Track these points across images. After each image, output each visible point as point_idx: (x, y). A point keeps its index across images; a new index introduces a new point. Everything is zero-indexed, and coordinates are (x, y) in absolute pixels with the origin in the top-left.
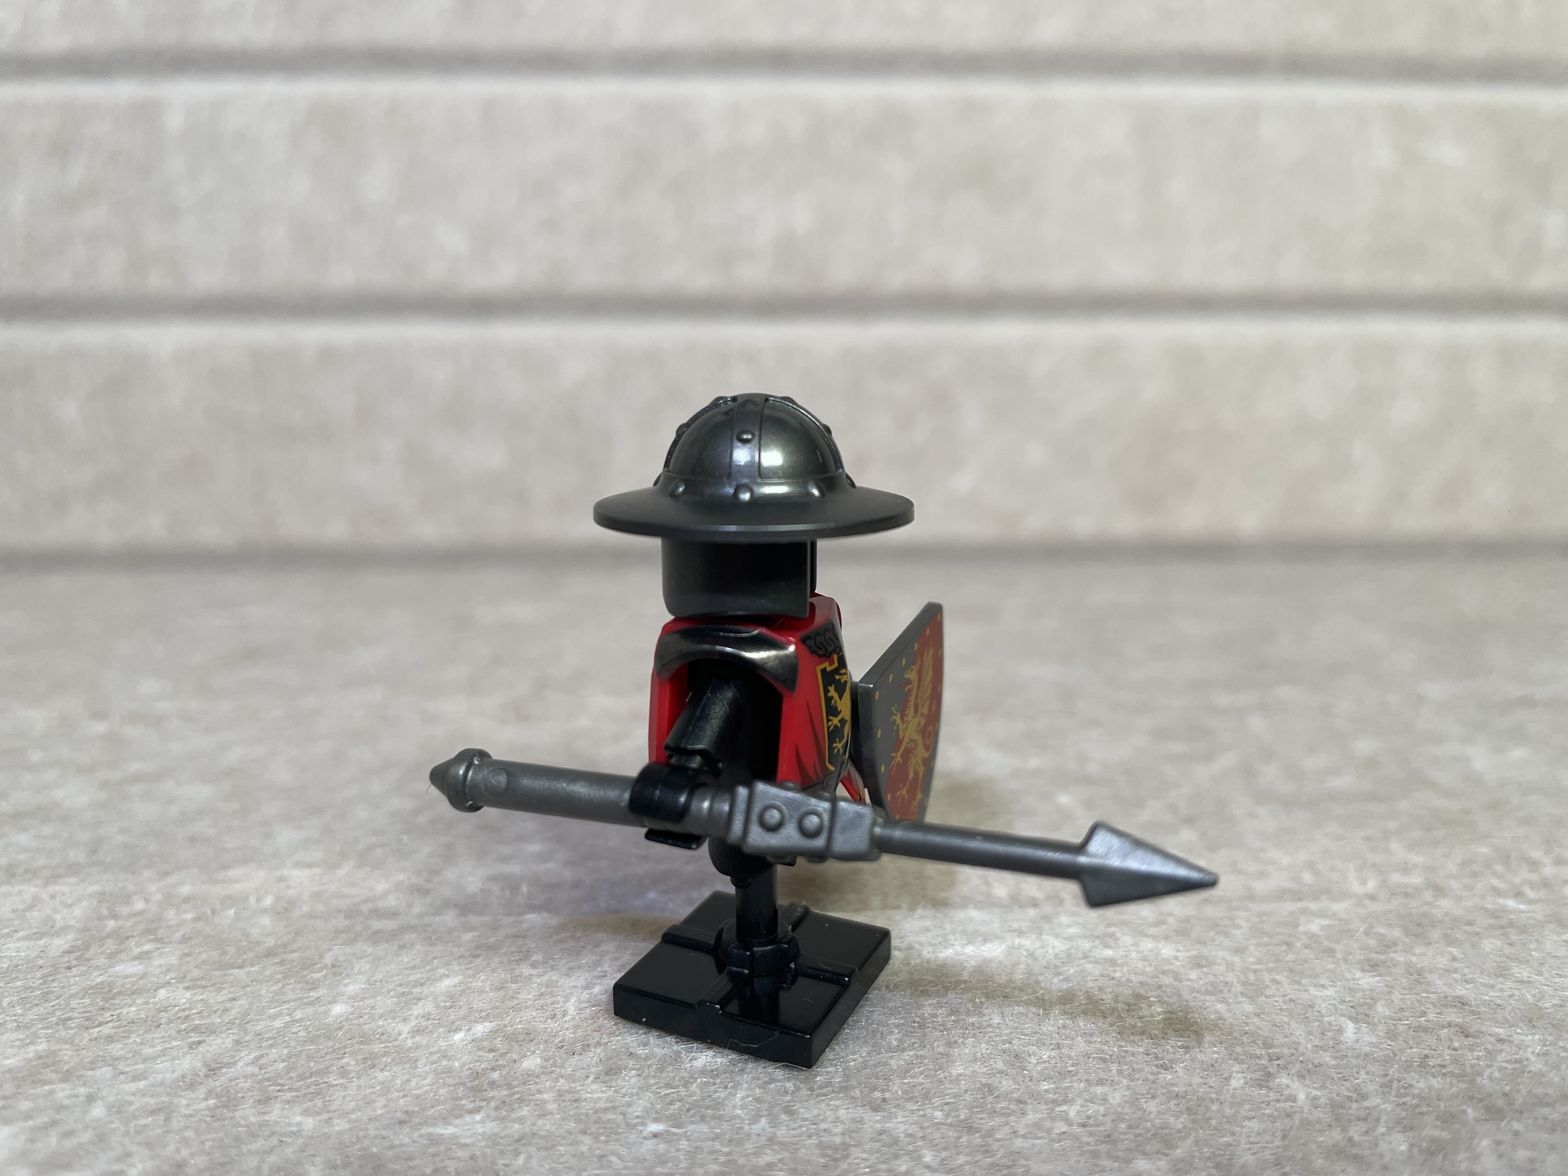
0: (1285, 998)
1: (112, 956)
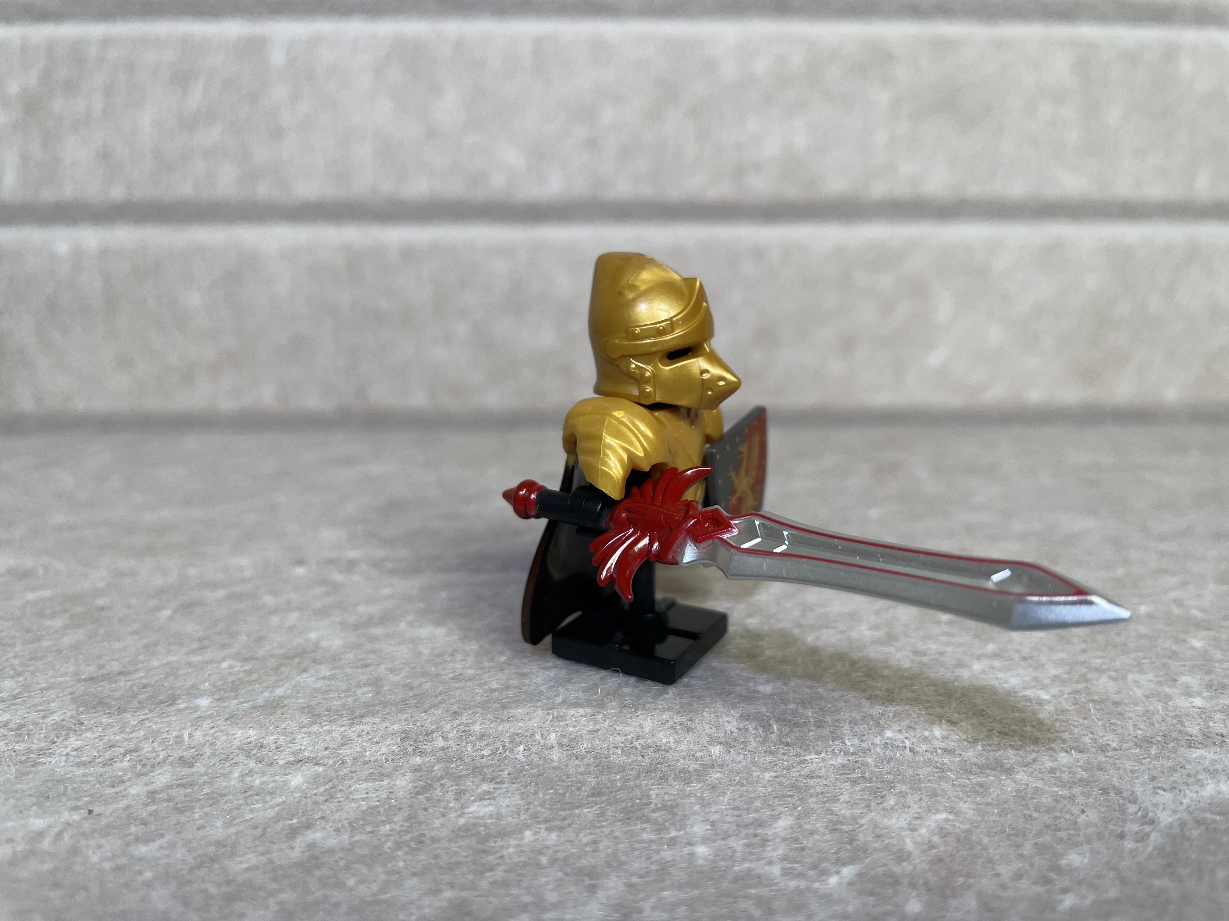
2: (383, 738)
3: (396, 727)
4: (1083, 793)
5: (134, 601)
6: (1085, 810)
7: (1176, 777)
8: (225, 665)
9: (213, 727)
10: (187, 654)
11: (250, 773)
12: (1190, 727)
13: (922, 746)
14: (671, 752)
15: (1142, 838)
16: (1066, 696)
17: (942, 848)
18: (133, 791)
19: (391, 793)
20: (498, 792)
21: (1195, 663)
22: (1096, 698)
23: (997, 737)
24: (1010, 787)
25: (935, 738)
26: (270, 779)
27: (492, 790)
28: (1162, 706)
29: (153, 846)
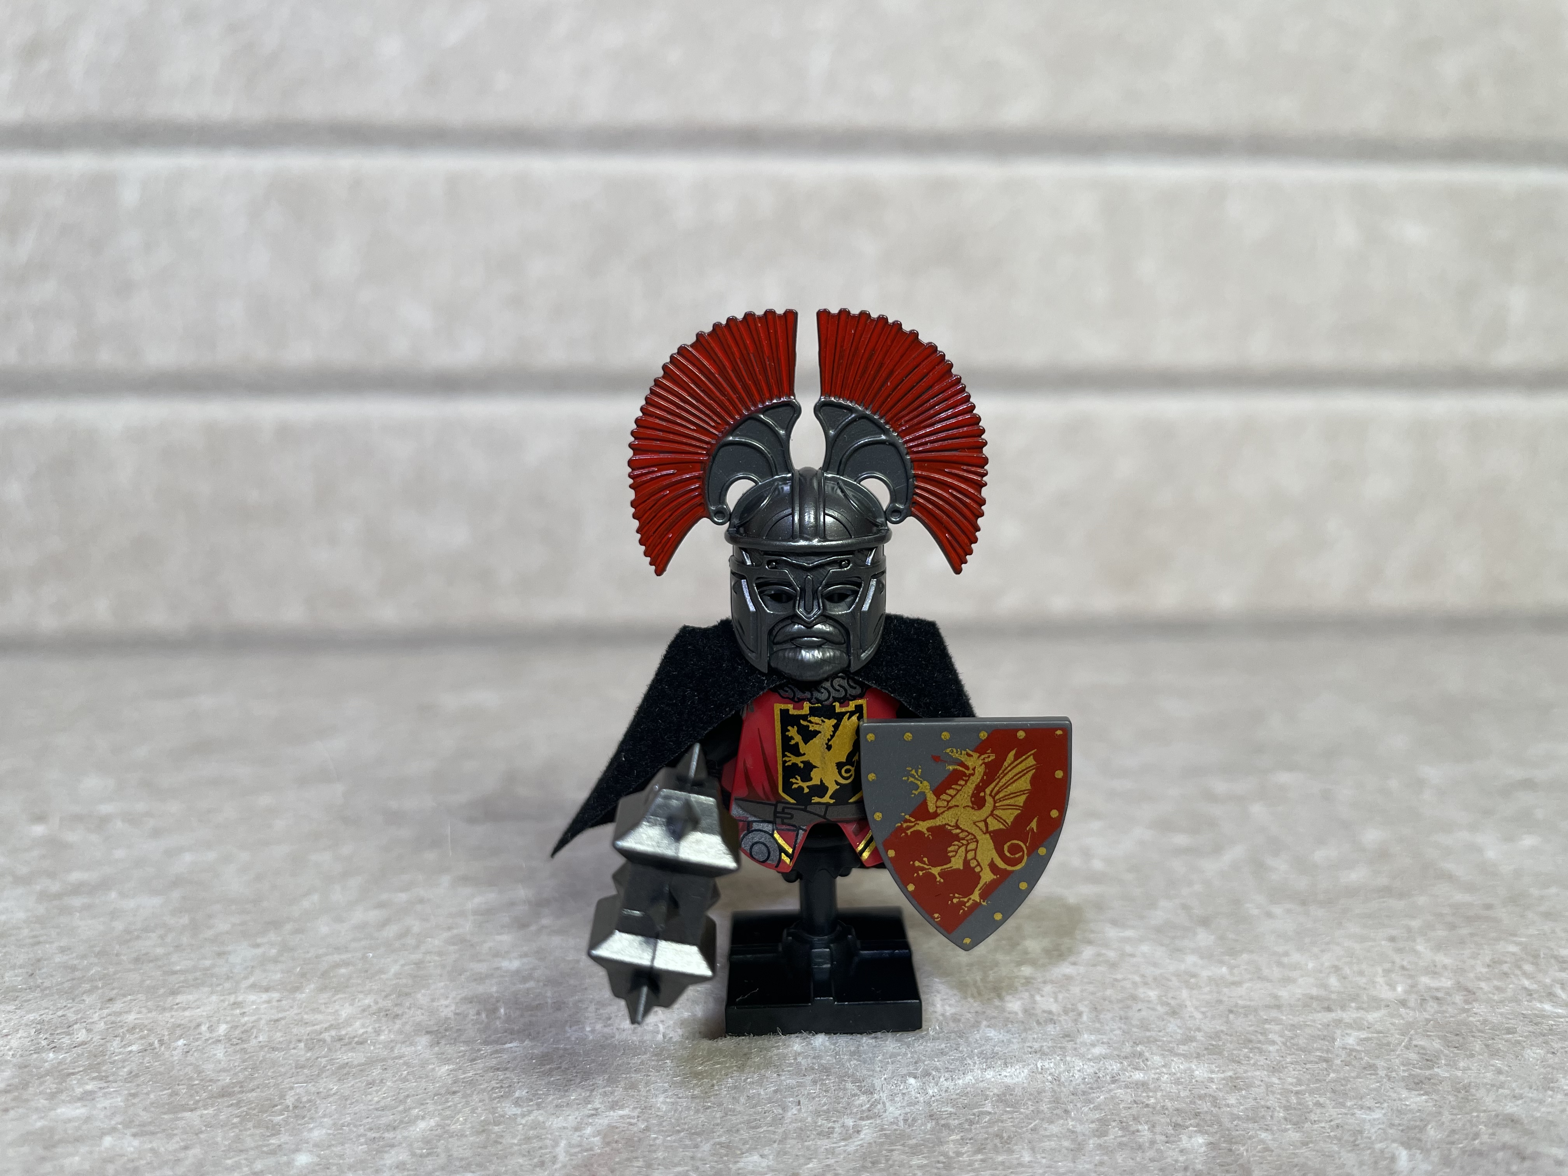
0: (1332, 1123)
1: (52, 1096)
2: (15, 1030)
15: (850, 1135)
17: (596, 1151)
20: (103, 1092)
27: (96, 1090)
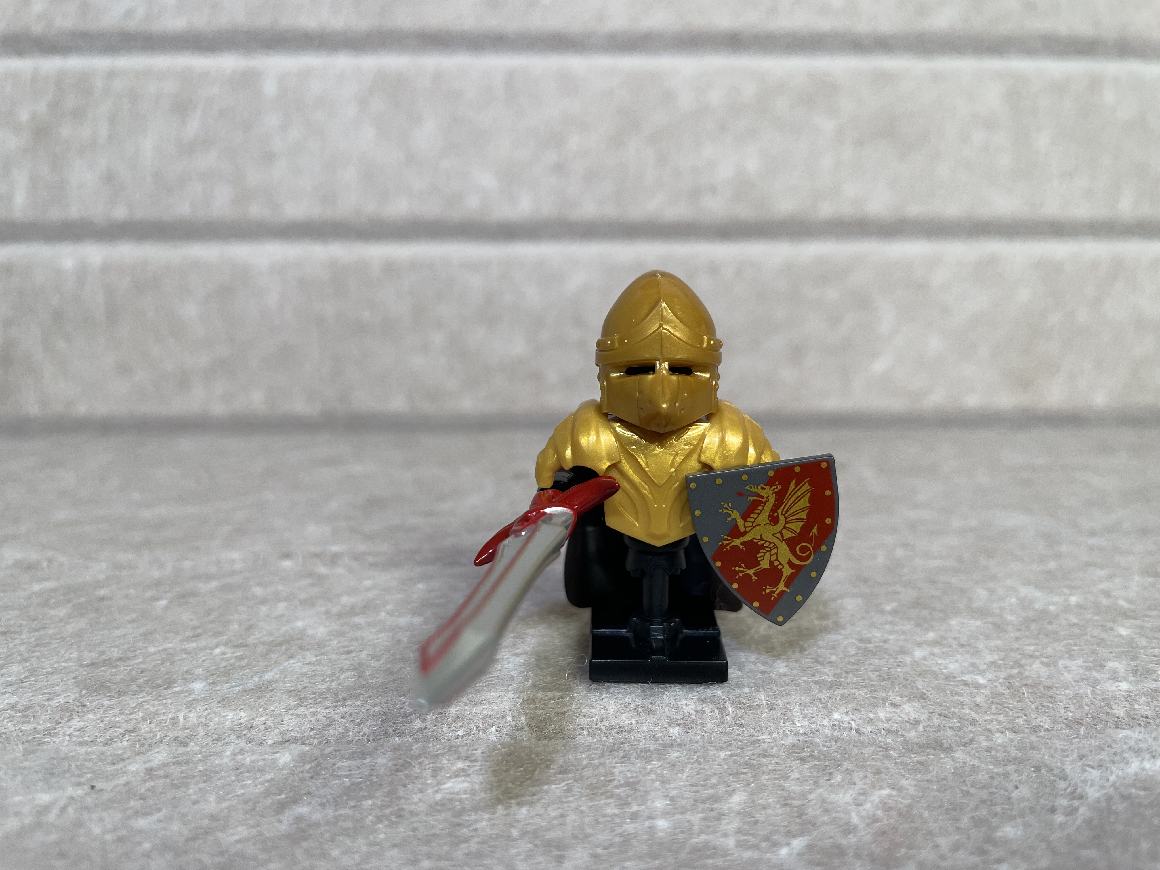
2: (365, 720)
3: (377, 709)
4: (1016, 771)
5: (132, 592)
6: (1018, 786)
7: (1103, 755)
8: (217, 651)
9: (207, 709)
10: (182, 641)
11: (242, 751)
12: (1117, 710)
13: (867, 727)
14: (633, 733)
15: (1071, 812)
16: (1001, 680)
17: (885, 822)
18: (133, 768)
19: (373, 770)
20: (472, 769)
21: (1123, 649)
22: (1029, 682)
23: (937, 719)
24: (948, 765)
25: (879, 719)
26: (260, 758)
27: (466, 768)
28: (1090, 690)
29: (151, 819)
